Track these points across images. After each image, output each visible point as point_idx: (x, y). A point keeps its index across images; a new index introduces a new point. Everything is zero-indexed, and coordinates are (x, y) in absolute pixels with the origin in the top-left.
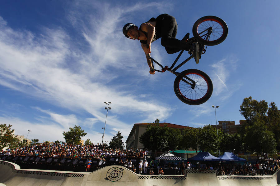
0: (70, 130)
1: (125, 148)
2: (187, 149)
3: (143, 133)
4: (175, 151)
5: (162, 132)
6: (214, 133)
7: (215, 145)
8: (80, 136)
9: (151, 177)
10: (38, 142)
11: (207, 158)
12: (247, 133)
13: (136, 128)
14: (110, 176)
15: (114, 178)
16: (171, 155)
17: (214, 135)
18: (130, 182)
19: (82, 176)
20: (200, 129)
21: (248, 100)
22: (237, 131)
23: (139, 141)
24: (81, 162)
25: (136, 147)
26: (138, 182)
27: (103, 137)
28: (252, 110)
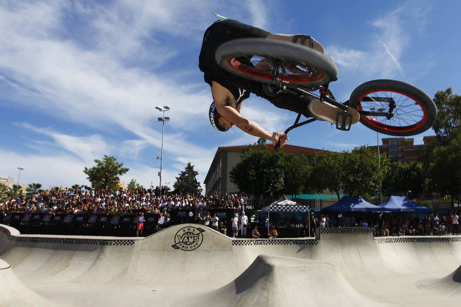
0: (96, 165)
1: (203, 193)
2: (320, 191)
3: (236, 165)
4: (297, 197)
5: (272, 161)
6: (372, 160)
7: (373, 184)
8: (116, 174)
9: (255, 242)
10: (41, 188)
11: (357, 206)
12: (435, 160)
13: (221, 155)
14: (181, 241)
15: (189, 245)
16: (289, 202)
17: (372, 164)
18: (218, 250)
19: (132, 243)
20: (346, 154)
21: (444, 95)
22: (416, 157)
23: (228, 179)
24: (125, 219)
25: (224, 190)
26: (231, 249)
27: (160, 174)
28: (450, 115)
